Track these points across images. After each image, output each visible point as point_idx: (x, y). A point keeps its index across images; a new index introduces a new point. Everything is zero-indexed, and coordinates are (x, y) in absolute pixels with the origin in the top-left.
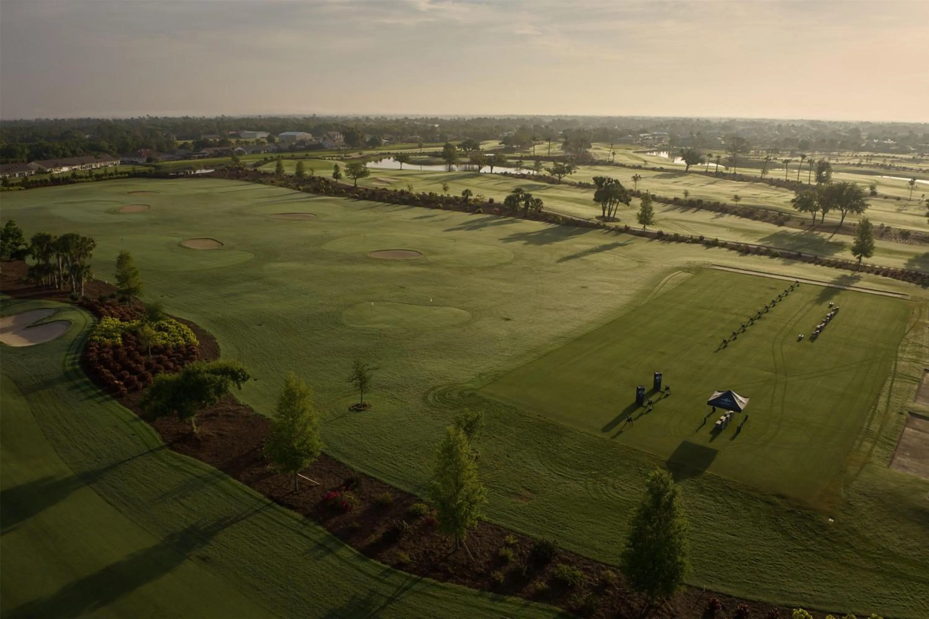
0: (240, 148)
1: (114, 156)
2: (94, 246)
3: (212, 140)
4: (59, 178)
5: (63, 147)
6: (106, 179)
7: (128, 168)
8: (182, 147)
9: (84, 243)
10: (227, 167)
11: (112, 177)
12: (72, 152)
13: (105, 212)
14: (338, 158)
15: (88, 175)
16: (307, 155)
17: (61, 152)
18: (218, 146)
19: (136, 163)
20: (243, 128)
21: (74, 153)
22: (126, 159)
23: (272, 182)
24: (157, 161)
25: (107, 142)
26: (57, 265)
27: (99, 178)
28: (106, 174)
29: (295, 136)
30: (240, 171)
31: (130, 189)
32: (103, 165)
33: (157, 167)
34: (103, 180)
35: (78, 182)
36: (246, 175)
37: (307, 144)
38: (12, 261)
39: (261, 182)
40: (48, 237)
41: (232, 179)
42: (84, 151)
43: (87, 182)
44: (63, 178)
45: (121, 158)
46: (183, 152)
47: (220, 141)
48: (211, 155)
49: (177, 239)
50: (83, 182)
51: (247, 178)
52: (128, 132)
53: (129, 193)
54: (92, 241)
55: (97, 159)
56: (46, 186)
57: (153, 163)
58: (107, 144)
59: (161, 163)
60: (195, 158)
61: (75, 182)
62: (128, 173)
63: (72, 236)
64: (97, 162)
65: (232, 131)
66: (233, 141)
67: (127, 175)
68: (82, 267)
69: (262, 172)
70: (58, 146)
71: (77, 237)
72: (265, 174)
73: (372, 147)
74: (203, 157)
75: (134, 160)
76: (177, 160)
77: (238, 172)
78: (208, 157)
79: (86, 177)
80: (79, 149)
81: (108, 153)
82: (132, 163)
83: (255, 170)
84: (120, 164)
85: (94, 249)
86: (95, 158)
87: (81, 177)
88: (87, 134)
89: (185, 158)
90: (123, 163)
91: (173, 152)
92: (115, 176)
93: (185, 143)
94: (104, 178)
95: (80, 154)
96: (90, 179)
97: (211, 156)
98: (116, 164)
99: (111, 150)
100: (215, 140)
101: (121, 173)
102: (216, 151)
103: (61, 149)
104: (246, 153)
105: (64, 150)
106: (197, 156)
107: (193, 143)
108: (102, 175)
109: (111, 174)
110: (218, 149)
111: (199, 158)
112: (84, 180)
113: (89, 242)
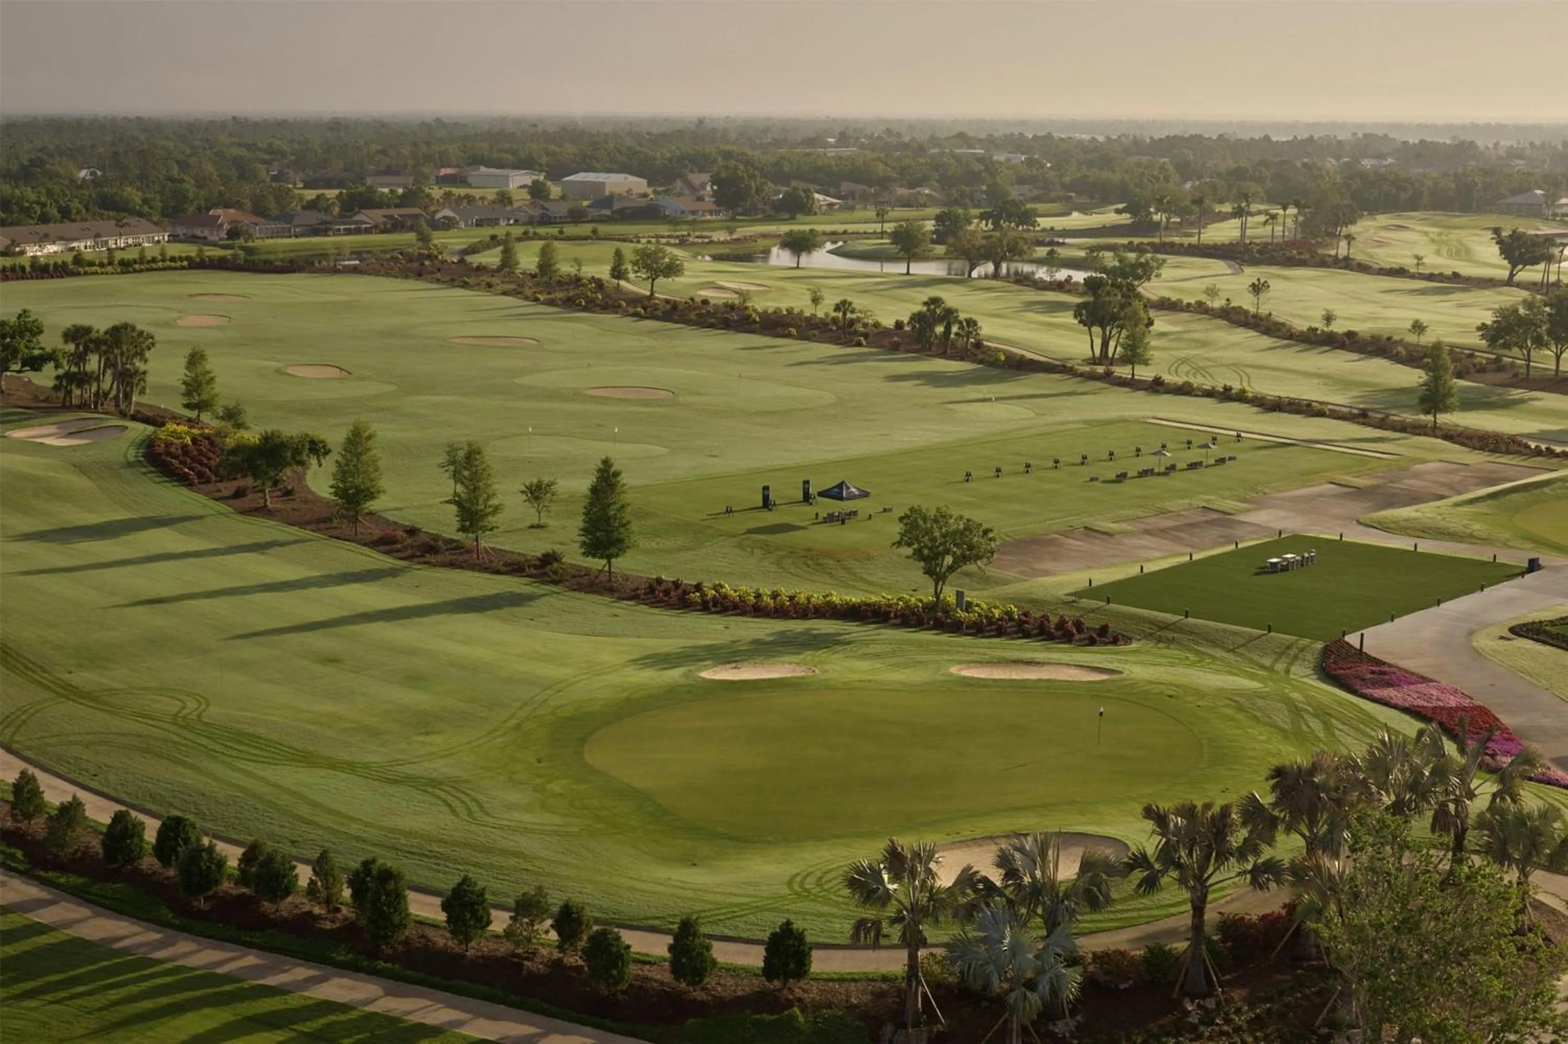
0: (448, 212)
1: (156, 224)
2: (153, 344)
3: (386, 190)
4: (47, 265)
5: (43, 199)
6: (141, 271)
7: (190, 250)
8: (312, 205)
9: (142, 339)
10: (401, 253)
11: (154, 266)
12: (60, 210)
13: (149, 324)
14: (672, 241)
15: (105, 261)
16: (594, 231)
17: (38, 209)
18: (397, 206)
19: (204, 240)
20: (477, 161)
21: (65, 214)
22: (180, 231)
23: (490, 285)
24: (250, 237)
25: (138, 189)
26: (97, 372)
27: (126, 267)
28: (141, 260)
29: (602, 184)
30: (427, 263)
31: (193, 290)
32: (130, 241)
33: (250, 251)
34: (135, 271)
35: (86, 273)
36: (439, 270)
37: (617, 206)
38: (23, 372)
39: (465, 285)
40: (88, 330)
41: (407, 277)
42: (87, 210)
43: (102, 273)
44: (55, 264)
45: (169, 228)
46: (312, 218)
47: (404, 195)
48: (376, 227)
49: (275, 364)
50: (96, 273)
51: (439, 275)
52: (183, 165)
53: (191, 296)
54: (152, 337)
55: (121, 228)
56: (23, 278)
57: (241, 241)
58: (140, 193)
59: (258, 243)
60: (337, 233)
61: (79, 274)
62: (188, 258)
63: (125, 326)
64: (121, 235)
65: (449, 166)
66: (437, 192)
67: (185, 263)
68: (137, 371)
69: (475, 265)
70: (33, 197)
71: (133, 328)
72: (481, 269)
73: (787, 216)
74: (358, 231)
75: (198, 232)
76: (296, 237)
77: (422, 264)
78: (368, 231)
79: (102, 265)
80: (76, 205)
81: (141, 215)
82: (194, 239)
83: (462, 261)
84: (169, 241)
85: (153, 349)
86: (117, 225)
87: (91, 264)
88: (81, 168)
89: (316, 232)
90: (174, 238)
91: (288, 218)
92: (160, 264)
93: (318, 197)
94: (137, 266)
95: (78, 217)
96: (110, 269)
97: (375, 229)
98: (158, 241)
99: (146, 208)
100: (392, 192)
101: (173, 259)
102: (390, 217)
103: (38, 203)
104: (462, 224)
105: (43, 205)
106: (342, 227)
107: (339, 197)
108: (135, 262)
109: (154, 260)
110: (395, 212)
111: (348, 232)
112: (98, 269)
113: (147, 339)
